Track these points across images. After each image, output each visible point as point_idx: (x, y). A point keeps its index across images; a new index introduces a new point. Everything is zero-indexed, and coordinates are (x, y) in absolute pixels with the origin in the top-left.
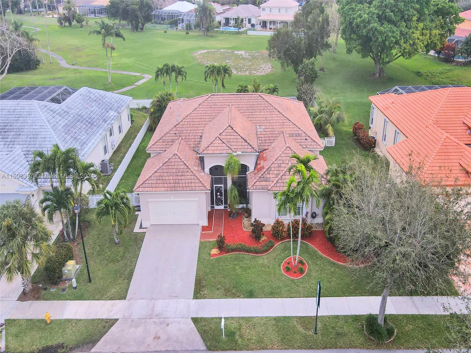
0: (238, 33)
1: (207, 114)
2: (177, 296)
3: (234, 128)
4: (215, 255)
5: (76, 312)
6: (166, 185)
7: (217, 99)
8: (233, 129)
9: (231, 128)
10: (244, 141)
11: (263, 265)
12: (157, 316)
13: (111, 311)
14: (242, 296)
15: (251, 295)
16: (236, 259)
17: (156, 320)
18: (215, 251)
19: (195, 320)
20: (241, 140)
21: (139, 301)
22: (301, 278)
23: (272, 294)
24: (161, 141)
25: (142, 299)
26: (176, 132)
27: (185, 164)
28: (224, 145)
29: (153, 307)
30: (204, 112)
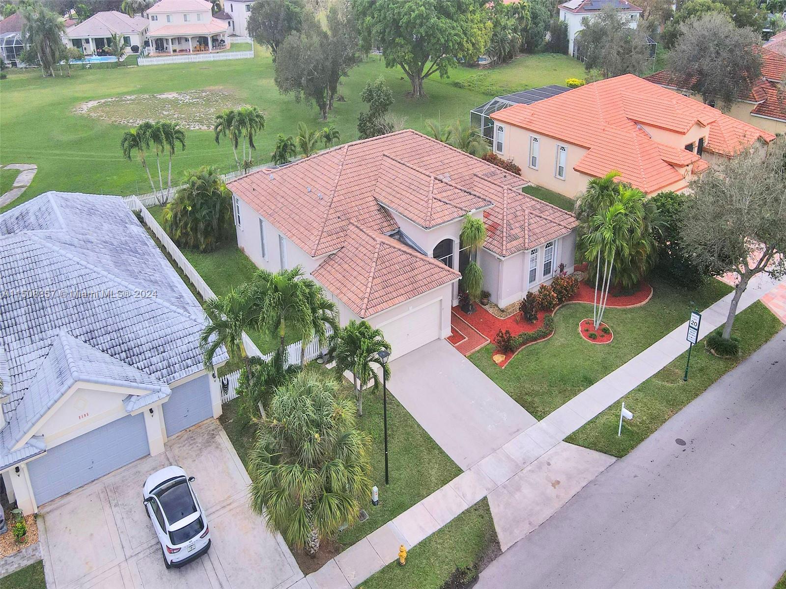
0: (118, 65)
1: (362, 177)
2: (518, 430)
3: (443, 180)
4: (503, 363)
5: (421, 527)
6: (402, 291)
7: (360, 150)
8: (442, 182)
9: (439, 180)
10: (466, 194)
11: (563, 346)
12: (524, 463)
13: (464, 496)
14: (582, 388)
15: (589, 382)
16: (530, 353)
17: (529, 468)
18: (498, 358)
19: (570, 439)
20: (462, 194)
21: (483, 461)
22: (613, 339)
23: (607, 369)
24: (325, 234)
25: (483, 458)
26: (338, 214)
27: (404, 252)
28: (448, 206)
29: (508, 457)
30: (356, 174)
